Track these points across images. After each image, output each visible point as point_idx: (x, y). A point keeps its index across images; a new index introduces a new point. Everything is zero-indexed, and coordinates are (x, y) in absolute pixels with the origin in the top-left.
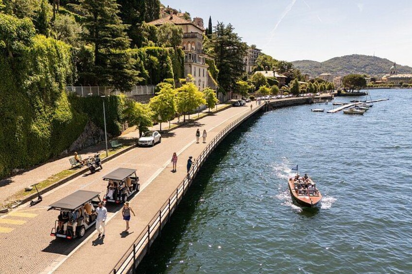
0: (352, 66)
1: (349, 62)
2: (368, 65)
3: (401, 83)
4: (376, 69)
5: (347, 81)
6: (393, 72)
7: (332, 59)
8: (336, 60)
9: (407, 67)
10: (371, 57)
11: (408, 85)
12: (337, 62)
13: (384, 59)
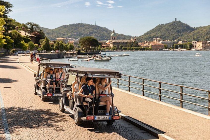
0: (79, 33)
1: (76, 30)
2: (92, 33)
3: (122, 47)
4: (99, 36)
5: (83, 42)
6: (113, 38)
7: (62, 27)
8: (65, 27)
9: (122, 35)
10: (94, 25)
11: (126, 49)
12: (66, 29)
13: (104, 28)
